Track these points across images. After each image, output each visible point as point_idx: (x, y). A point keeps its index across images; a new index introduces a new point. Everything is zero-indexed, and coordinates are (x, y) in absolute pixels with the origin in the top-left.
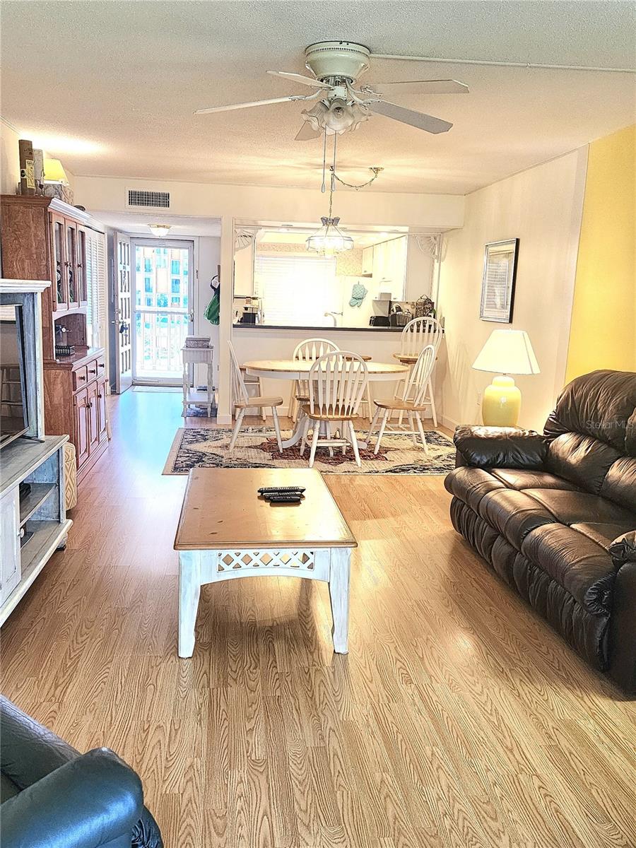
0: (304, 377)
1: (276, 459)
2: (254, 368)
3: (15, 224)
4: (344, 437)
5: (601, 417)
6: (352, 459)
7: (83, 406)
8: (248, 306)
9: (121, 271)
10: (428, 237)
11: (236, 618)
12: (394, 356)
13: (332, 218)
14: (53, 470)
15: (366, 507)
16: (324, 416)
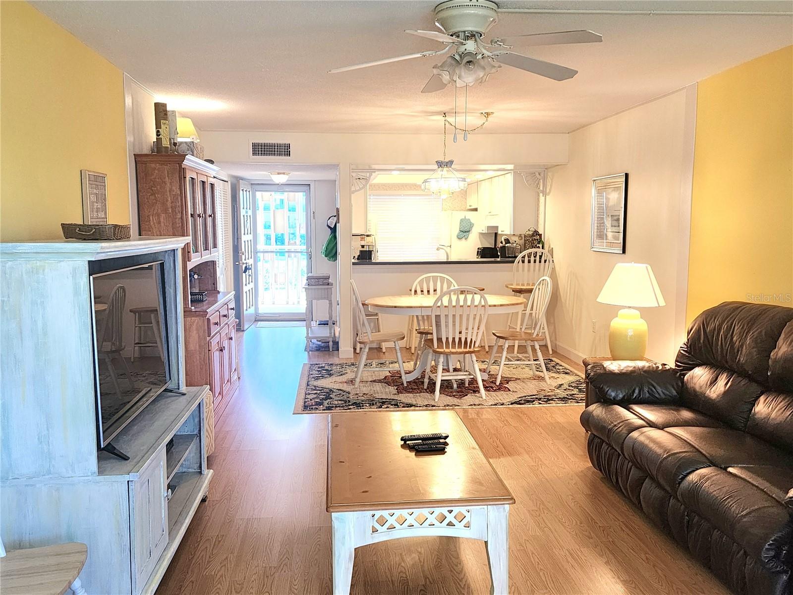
0: (425, 313)
1: (401, 393)
2: (377, 306)
3: (151, 180)
4: (467, 369)
5: (738, 351)
6: (476, 390)
7: (217, 350)
8: (363, 243)
9: (244, 216)
10: (533, 173)
11: (387, 577)
12: (507, 287)
13: (447, 160)
14: (194, 420)
15: (498, 442)
16: (447, 350)
